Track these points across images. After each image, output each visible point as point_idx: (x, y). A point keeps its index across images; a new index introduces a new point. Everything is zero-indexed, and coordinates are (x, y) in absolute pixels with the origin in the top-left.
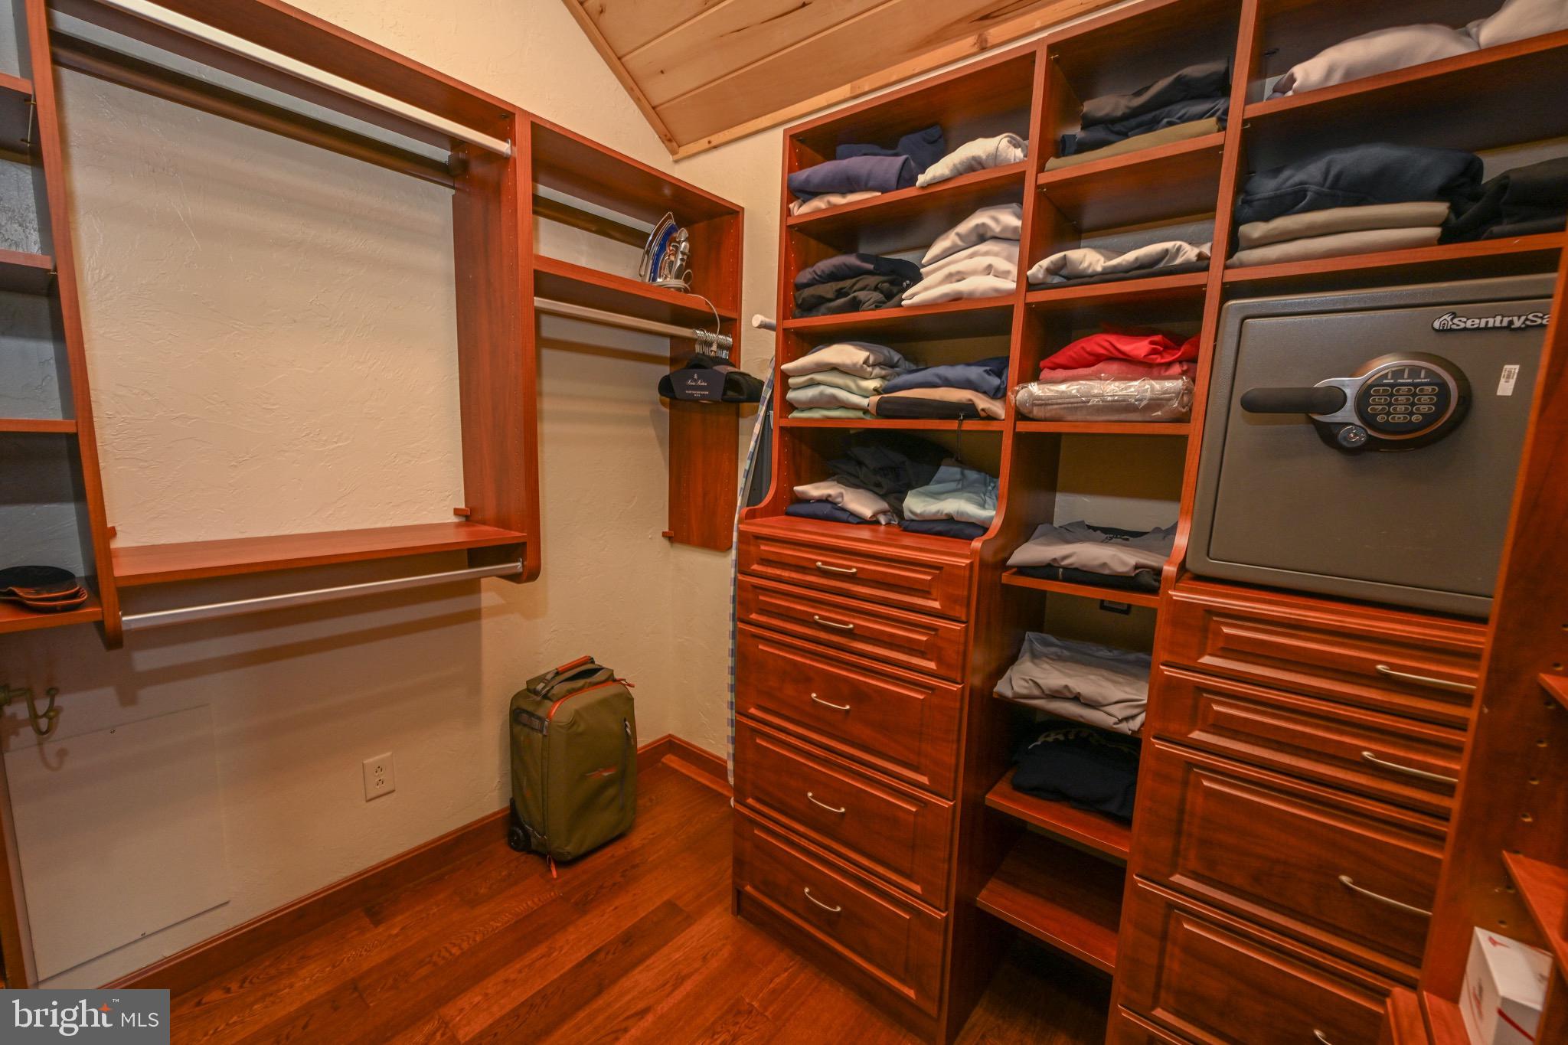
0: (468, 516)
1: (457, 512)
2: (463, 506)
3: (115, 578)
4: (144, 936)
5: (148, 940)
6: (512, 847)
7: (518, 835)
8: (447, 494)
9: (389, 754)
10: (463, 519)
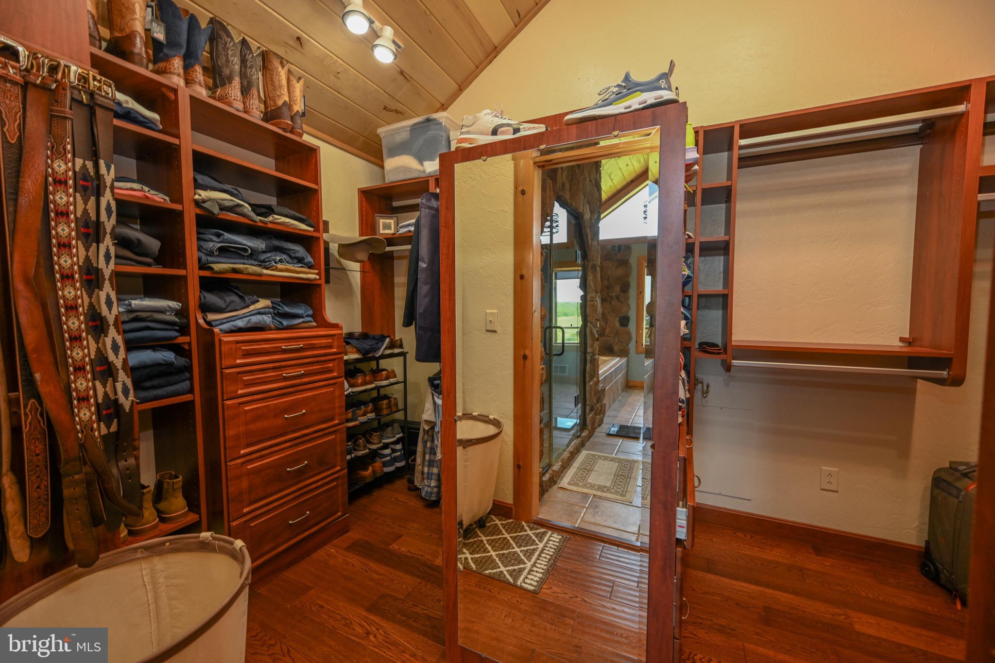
0: (909, 342)
1: (902, 340)
2: (907, 336)
3: (732, 345)
4: (720, 494)
5: (720, 497)
6: (923, 574)
7: (929, 567)
8: (895, 328)
9: (837, 469)
10: (907, 344)
